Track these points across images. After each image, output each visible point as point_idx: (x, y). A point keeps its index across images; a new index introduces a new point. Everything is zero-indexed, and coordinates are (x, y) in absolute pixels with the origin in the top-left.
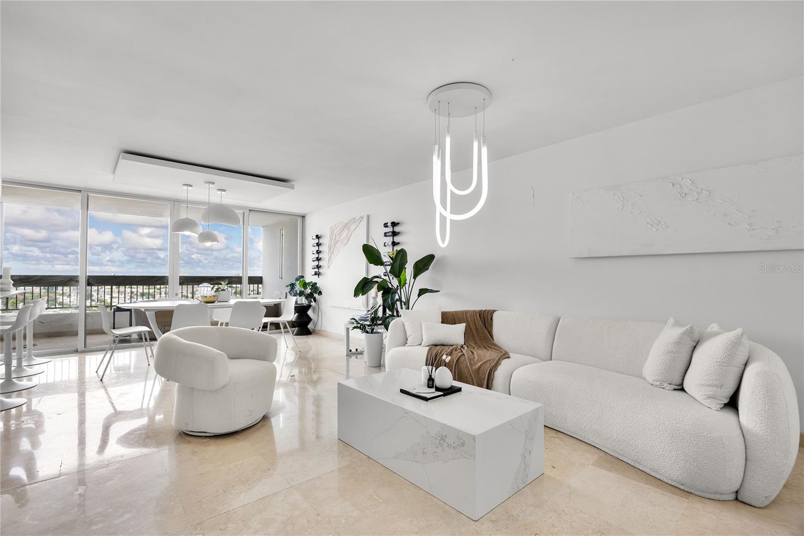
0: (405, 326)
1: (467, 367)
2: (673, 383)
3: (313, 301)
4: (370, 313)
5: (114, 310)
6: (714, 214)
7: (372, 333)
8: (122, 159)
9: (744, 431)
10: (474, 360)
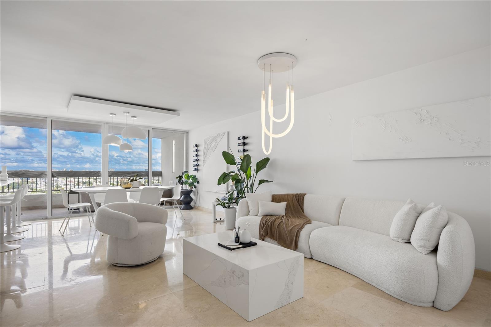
0: (249, 203)
1: (284, 228)
2: (404, 238)
3: (193, 187)
4: (227, 195)
5: (68, 193)
6: (441, 133)
7: (229, 208)
8: (73, 99)
9: (438, 266)
10: (288, 225)
